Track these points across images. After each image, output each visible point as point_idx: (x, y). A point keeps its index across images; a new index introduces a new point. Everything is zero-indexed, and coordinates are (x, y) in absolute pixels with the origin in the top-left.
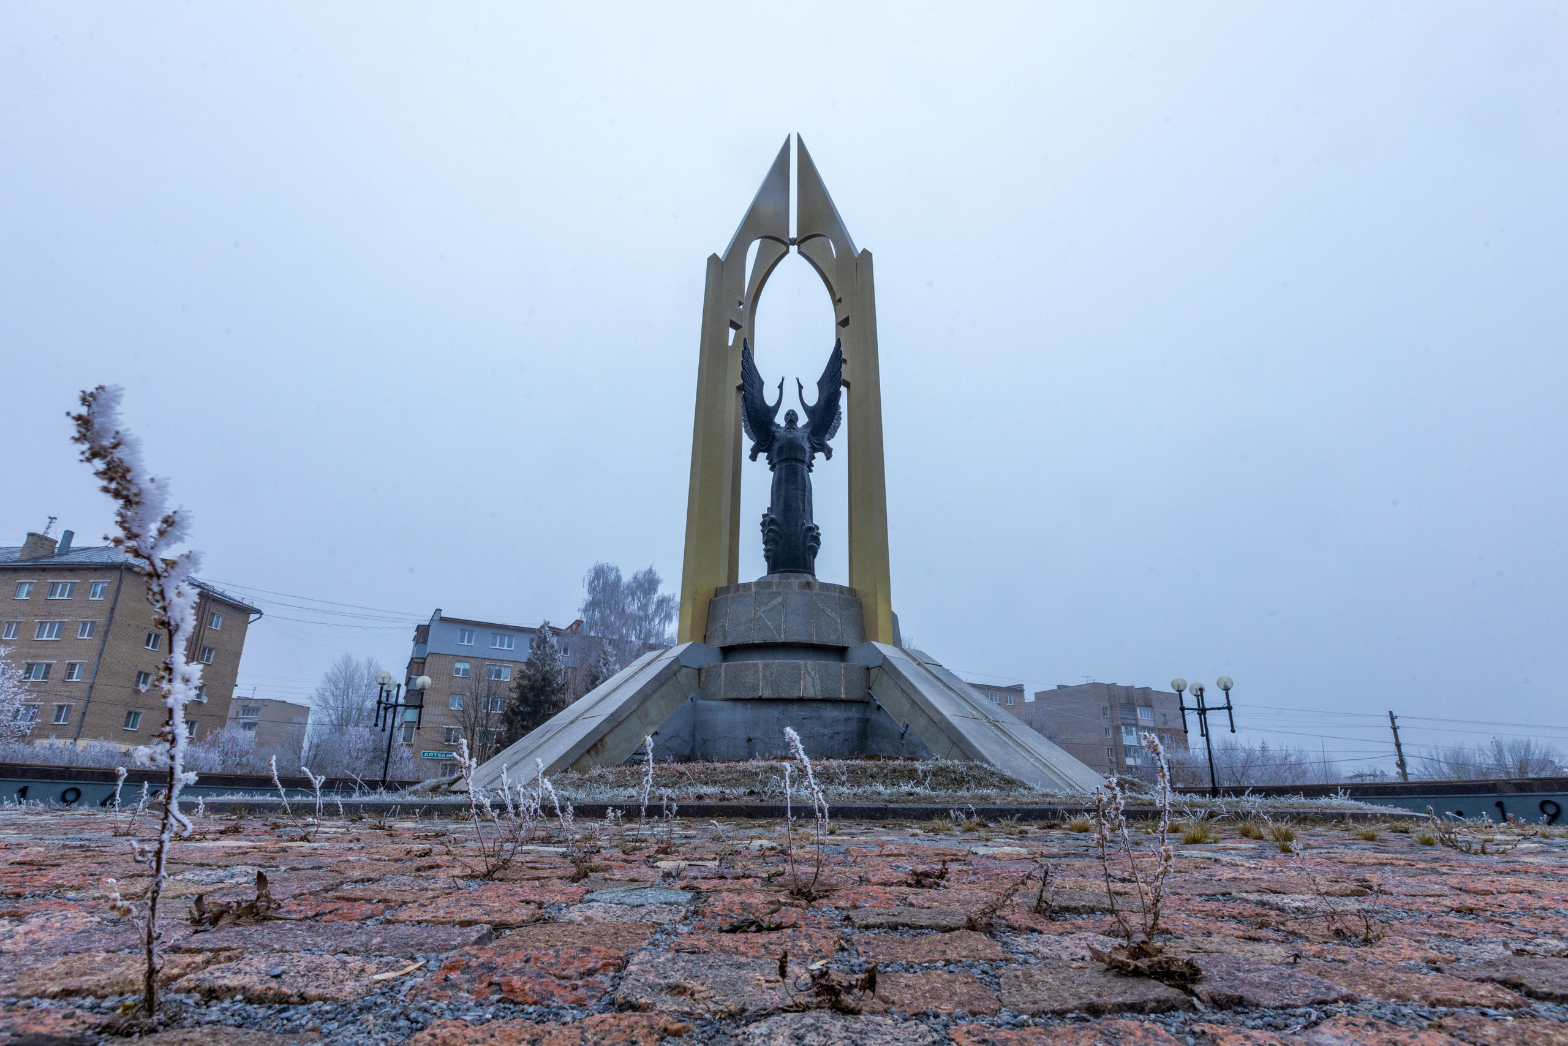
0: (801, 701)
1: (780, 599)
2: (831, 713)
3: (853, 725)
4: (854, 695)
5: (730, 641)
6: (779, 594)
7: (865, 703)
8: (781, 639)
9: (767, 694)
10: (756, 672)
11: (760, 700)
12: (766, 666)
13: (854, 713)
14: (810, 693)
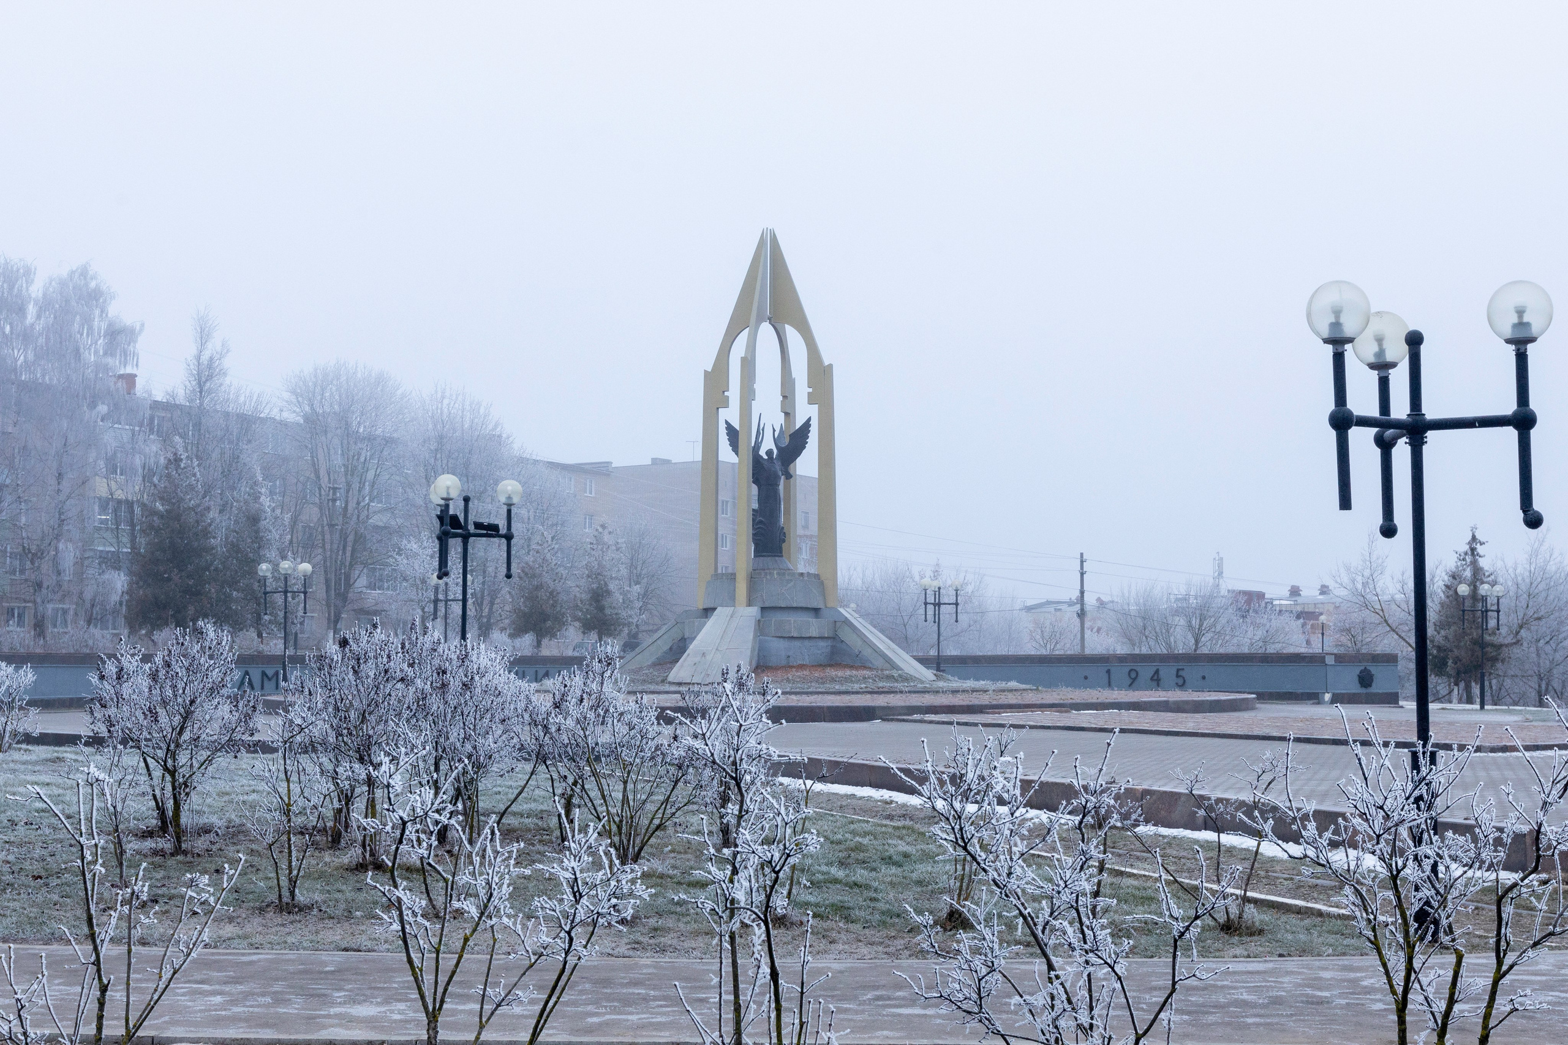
0: (810, 638)
1: (792, 583)
2: (822, 644)
3: (828, 650)
4: (831, 635)
5: (767, 605)
6: (791, 580)
7: (834, 638)
8: (795, 605)
9: (795, 635)
10: (790, 624)
11: (792, 637)
12: (795, 621)
13: (829, 643)
14: (814, 635)
